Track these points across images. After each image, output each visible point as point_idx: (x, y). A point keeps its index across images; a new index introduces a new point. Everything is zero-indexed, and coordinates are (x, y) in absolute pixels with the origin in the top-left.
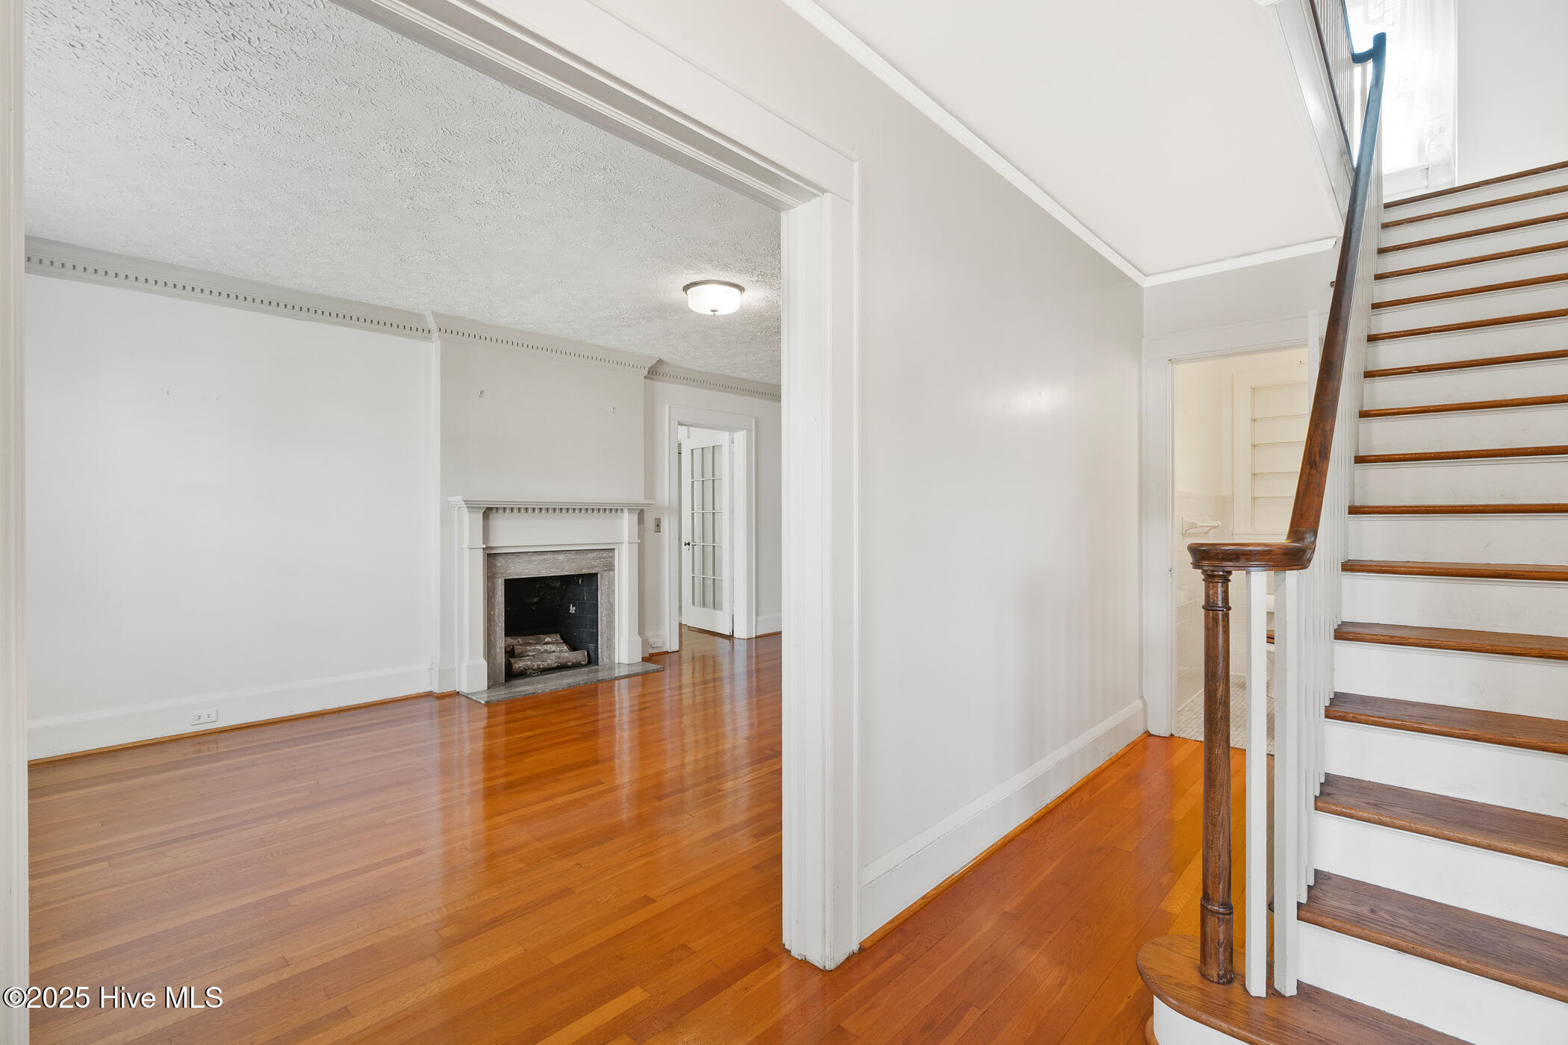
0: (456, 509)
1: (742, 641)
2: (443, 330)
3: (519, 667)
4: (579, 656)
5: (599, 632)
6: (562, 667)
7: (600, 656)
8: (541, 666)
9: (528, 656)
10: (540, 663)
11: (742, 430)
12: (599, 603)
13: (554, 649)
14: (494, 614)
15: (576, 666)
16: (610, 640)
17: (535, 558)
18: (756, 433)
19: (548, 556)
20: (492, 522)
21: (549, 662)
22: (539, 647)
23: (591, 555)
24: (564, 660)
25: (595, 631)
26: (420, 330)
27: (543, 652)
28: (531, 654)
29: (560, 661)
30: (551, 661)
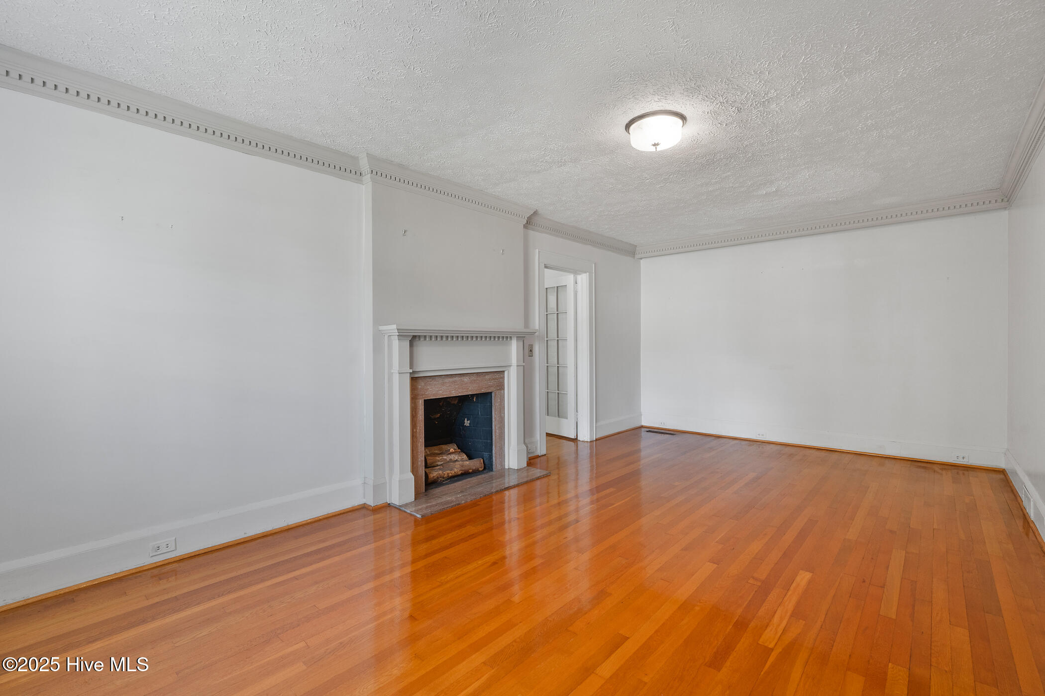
0: (386, 337)
1: (586, 444)
2: (374, 172)
3: (434, 477)
4: (476, 464)
5: (494, 443)
6: (465, 474)
7: (494, 463)
8: (450, 475)
9: (438, 466)
10: (449, 472)
11: (585, 272)
12: (493, 417)
13: (456, 458)
14: (416, 431)
15: (476, 472)
16: (502, 449)
17: (447, 380)
18: (595, 274)
19: (457, 379)
20: (415, 348)
21: (456, 470)
22: (445, 457)
23: (487, 377)
24: (466, 468)
25: (489, 441)
26: (353, 172)
27: (449, 462)
28: (439, 463)
29: (463, 469)
30: (457, 469)
